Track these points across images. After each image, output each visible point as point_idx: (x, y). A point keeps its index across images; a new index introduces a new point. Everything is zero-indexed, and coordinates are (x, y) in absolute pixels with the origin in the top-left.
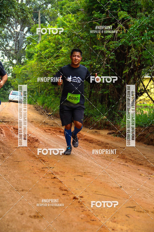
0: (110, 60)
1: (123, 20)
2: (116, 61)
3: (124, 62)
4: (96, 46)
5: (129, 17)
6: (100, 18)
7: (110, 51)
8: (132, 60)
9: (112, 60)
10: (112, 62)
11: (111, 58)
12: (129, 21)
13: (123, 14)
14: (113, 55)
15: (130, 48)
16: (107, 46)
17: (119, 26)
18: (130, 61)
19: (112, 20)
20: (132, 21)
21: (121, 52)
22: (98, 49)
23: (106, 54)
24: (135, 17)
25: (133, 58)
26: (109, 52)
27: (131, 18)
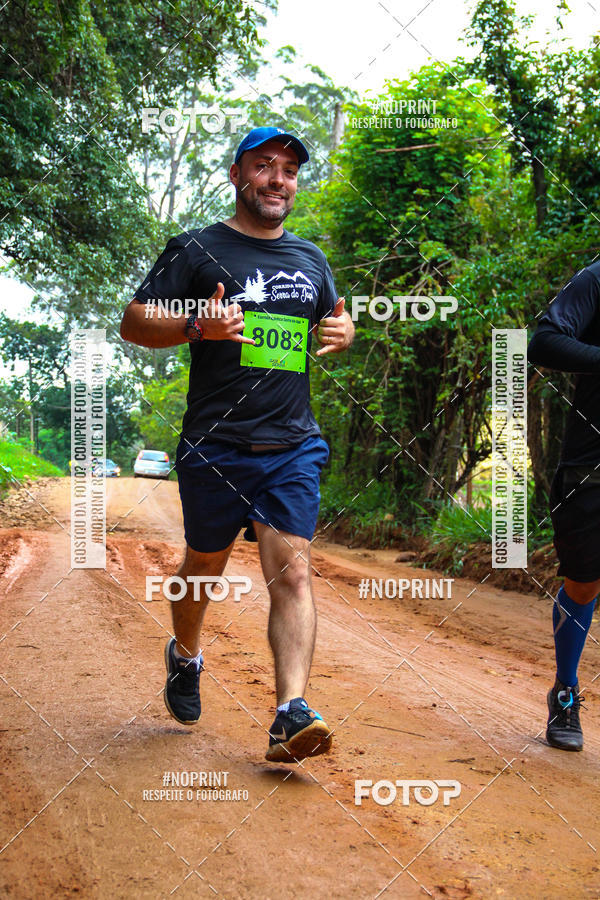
0: (401, 365)
1: (434, 262)
2: (418, 369)
3: (437, 371)
4: (363, 330)
5: (450, 256)
6: (373, 259)
7: (399, 342)
8: (460, 366)
9: (407, 365)
10: (406, 371)
11: (405, 359)
12: (449, 265)
13: (432, 249)
14: (410, 353)
15: (453, 334)
16: (392, 330)
17: (423, 279)
18: (456, 369)
19: (405, 263)
20: (457, 265)
21: (429, 346)
22: (369, 337)
23: (391, 349)
24: (463, 255)
25: (462, 360)
26: (398, 345)
27: (455, 258)
